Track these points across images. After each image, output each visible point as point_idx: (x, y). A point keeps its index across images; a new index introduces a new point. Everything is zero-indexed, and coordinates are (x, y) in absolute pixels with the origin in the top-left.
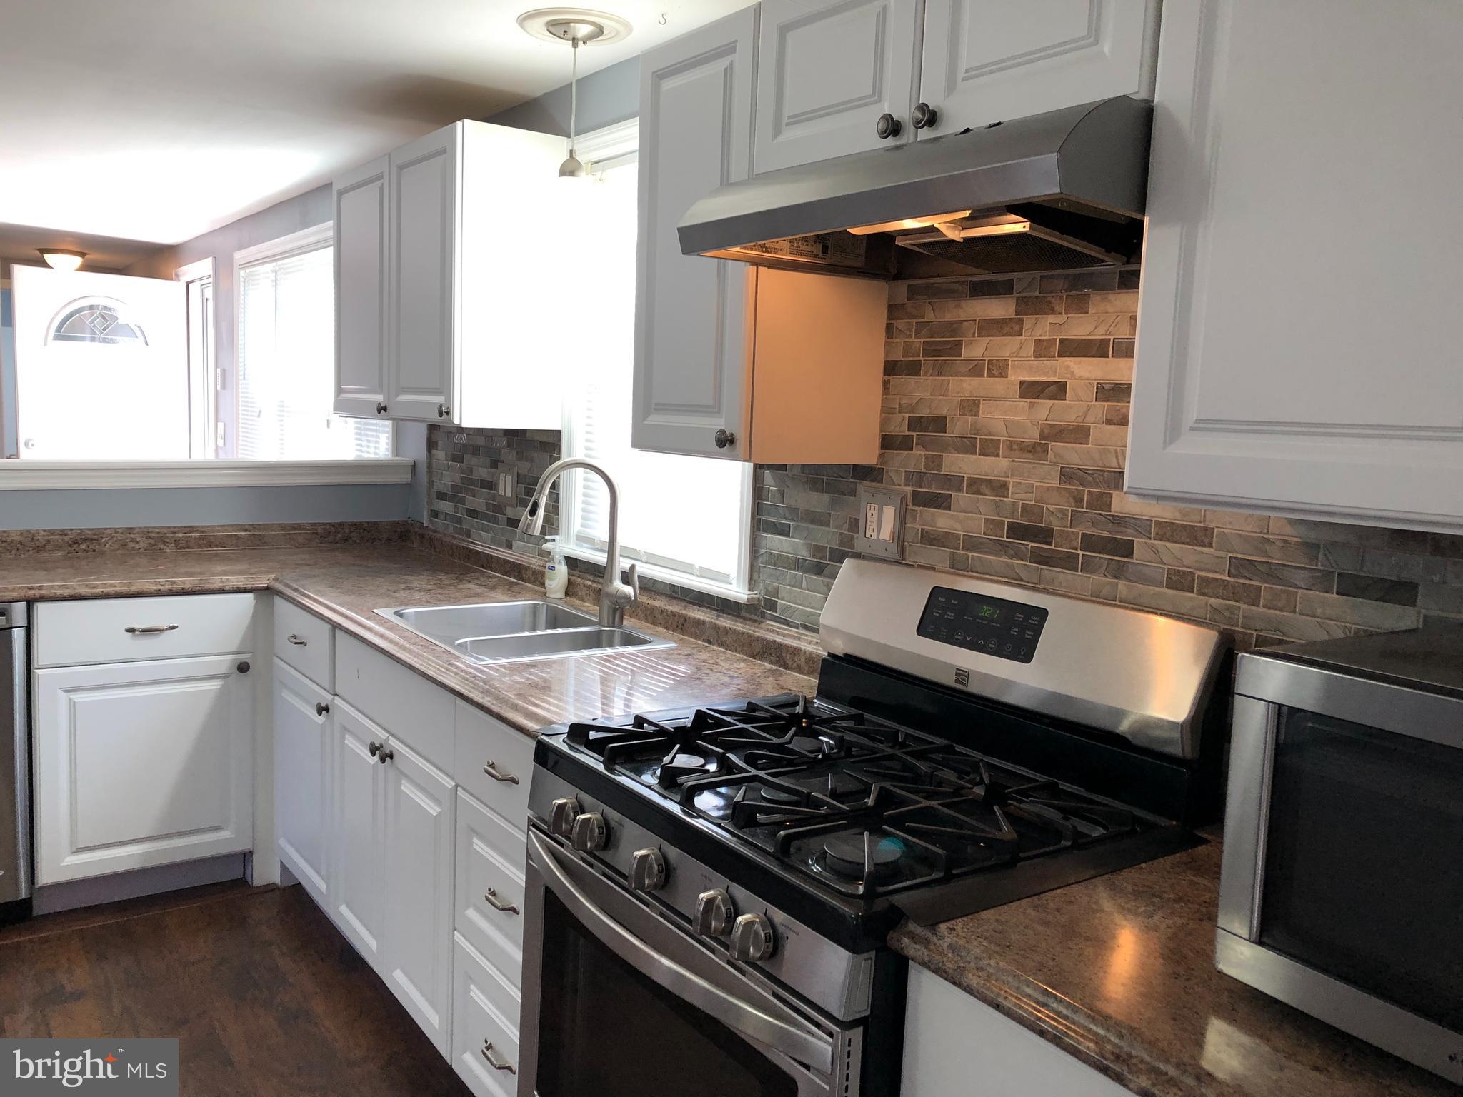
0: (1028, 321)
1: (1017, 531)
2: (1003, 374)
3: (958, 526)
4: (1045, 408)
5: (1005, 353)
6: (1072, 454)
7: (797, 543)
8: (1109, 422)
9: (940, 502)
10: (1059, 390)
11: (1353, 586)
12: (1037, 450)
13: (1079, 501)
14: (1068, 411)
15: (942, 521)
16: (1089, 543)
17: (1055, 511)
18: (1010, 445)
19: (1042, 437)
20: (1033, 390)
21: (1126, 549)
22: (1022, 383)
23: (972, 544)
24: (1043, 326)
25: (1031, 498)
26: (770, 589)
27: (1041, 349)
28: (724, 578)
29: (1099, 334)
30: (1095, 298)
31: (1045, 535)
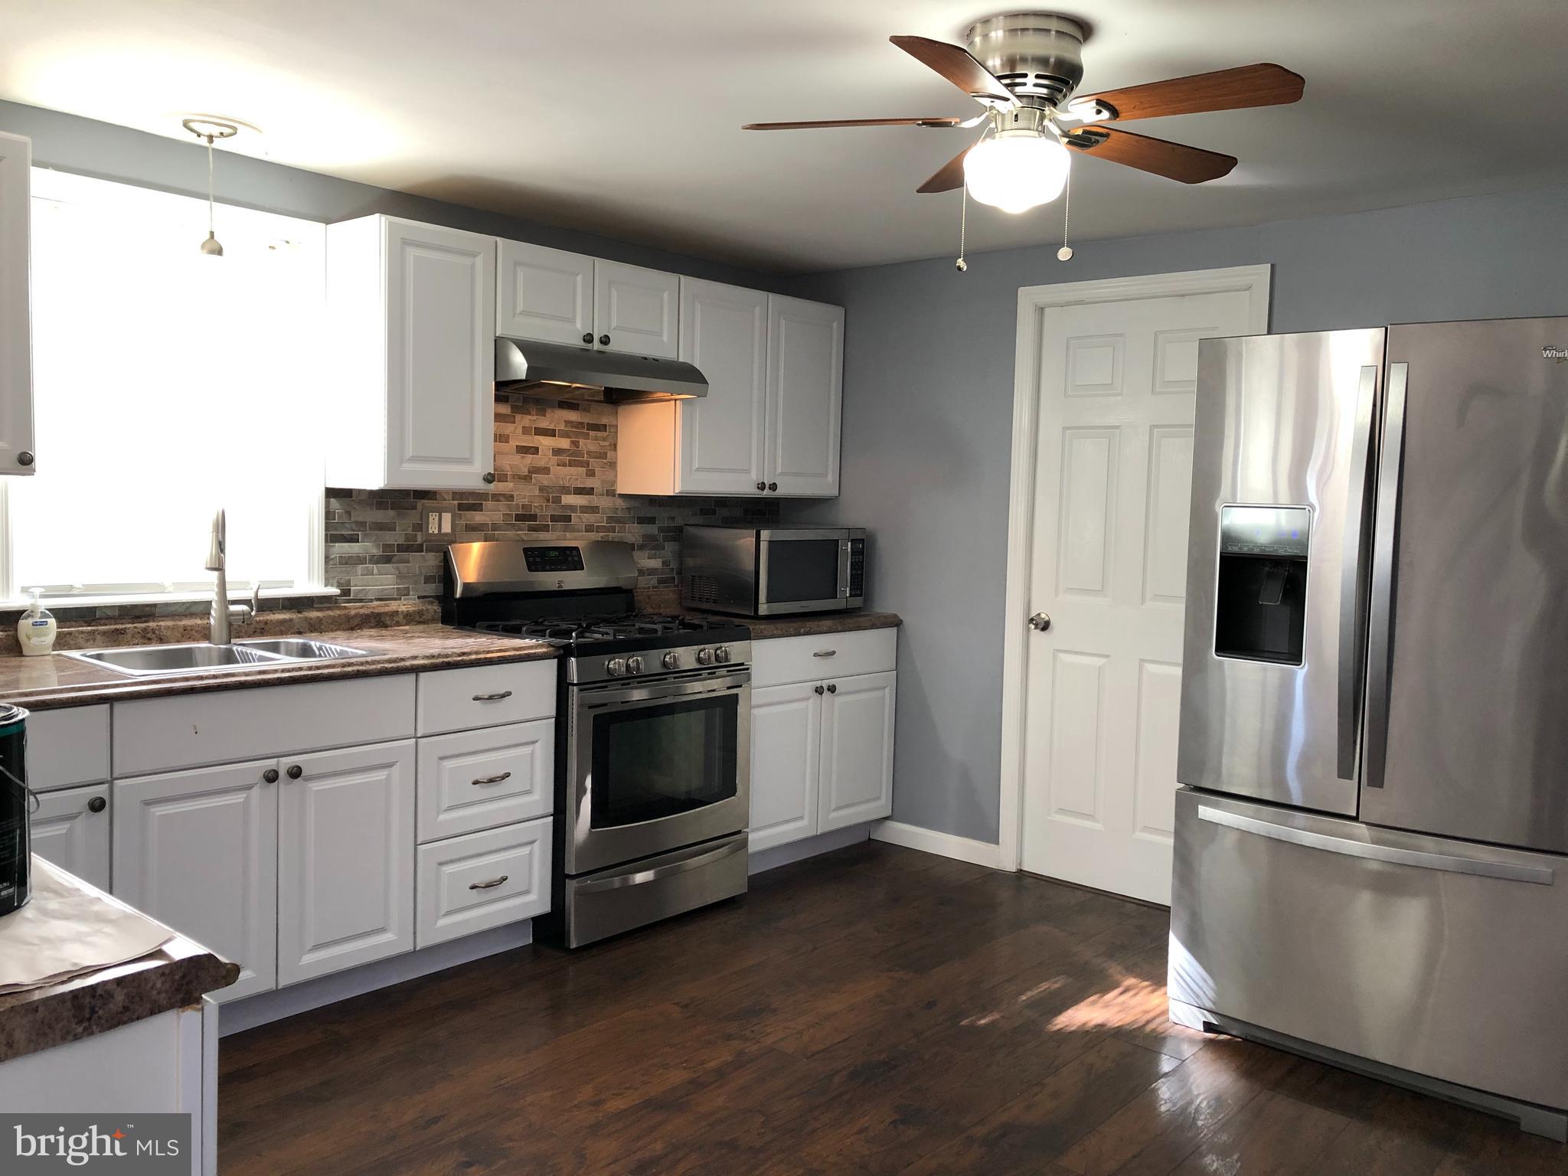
0: (518, 417)
1: (519, 518)
2: (507, 441)
3: (487, 519)
4: (529, 458)
5: (507, 432)
6: (544, 479)
7: (368, 546)
8: (558, 465)
9: (477, 507)
10: (535, 450)
11: (642, 521)
12: (527, 478)
13: (548, 500)
14: (540, 460)
15: (478, 517)
16: (554, 518)
17: (537, 506)
18: (513, 476)
19: (529, 472)
20: (523, 450)
21: (568, 519)
22: (517, 446)
23: (495, 527)
24: (525, 420)
25: (526, 501)
26: (342, 581)
27: (526, 431)
28: (290, 584)
29: (552, 427)
30: (549, 411)
31: (533, 517)
